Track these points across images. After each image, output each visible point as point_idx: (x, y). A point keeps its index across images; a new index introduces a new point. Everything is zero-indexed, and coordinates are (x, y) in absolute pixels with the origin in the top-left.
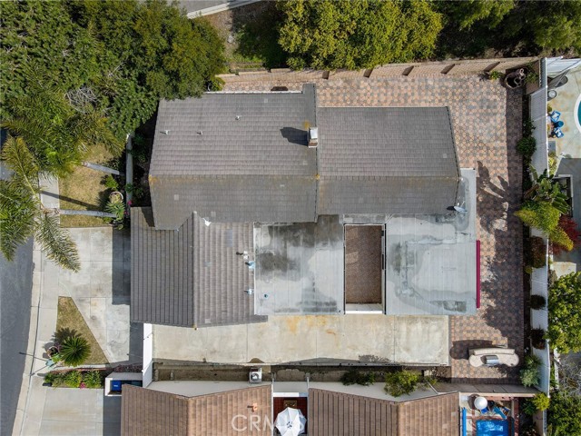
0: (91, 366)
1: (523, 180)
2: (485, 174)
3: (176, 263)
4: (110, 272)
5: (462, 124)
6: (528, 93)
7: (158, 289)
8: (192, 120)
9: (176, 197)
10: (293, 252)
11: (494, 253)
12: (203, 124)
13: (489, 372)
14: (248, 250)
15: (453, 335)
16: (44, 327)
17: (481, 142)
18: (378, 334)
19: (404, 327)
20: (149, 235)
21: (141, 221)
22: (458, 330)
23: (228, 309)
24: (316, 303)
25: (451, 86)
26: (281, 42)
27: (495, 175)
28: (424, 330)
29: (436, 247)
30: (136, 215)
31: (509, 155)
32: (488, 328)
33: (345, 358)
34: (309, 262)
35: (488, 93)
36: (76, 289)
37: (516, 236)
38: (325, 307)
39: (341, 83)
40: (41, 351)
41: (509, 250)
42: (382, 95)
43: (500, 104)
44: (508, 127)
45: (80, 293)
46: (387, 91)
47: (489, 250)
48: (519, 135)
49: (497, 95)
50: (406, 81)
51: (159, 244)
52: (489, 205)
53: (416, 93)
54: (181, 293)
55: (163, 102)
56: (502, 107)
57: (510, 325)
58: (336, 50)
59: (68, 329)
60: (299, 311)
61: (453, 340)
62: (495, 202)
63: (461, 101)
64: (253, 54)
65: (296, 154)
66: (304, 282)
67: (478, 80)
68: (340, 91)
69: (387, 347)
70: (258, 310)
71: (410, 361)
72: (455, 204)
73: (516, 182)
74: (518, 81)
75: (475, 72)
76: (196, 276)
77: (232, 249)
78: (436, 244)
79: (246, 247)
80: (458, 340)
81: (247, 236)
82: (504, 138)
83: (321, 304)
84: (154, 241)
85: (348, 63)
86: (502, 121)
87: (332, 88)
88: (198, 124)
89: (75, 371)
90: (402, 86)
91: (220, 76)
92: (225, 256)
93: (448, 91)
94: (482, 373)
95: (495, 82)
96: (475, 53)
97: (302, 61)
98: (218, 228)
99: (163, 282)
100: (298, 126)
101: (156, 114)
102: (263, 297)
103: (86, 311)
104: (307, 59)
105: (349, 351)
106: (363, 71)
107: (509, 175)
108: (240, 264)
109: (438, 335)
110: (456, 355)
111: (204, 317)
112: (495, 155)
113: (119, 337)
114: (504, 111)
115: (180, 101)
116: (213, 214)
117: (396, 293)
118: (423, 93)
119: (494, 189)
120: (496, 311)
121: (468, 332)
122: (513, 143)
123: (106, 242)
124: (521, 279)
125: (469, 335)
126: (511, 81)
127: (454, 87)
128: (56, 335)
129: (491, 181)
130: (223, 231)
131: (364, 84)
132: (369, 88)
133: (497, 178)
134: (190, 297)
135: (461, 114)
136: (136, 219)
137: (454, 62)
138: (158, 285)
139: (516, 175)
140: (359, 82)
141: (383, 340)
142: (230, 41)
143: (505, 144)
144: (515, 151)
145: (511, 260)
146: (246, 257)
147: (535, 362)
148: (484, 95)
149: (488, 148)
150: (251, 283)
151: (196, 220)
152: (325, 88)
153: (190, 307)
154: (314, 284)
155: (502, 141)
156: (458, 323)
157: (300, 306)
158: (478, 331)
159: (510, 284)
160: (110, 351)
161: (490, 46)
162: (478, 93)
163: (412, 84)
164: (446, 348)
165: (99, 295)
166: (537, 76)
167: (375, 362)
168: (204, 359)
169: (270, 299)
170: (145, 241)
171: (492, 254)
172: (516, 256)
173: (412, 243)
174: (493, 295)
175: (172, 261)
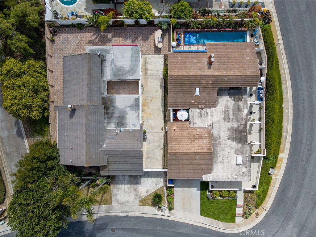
0: (165, 193)
1: (93, 27)
2: (91, 42)
3: (119, 157)
4: (129, 185)
5: (72, 50)
6: (60, 26)
7: (130, 164)
8: (67, 152)
9: (94, 157)
10: (117, 114)
11: (121, 38)
12: (68, 148)
13: (166, 40)
14: (116, 131)
15: (152, 53)
16: (150, 211)
17: (78, 43)
18: (152, 82)
19: (149, 72)
20: (110, 168)
21: (105, 171)
22: (150, 52)
23: (137, 138)
24: (136, 105)
25: (57, 55)
26: (37, 118)
27: (91, 38)
28: (150, 64)
29: (115, 61)
30: (103, 173)
31: (83, 33)
32: (149, 40)
33: (161, 95)
34: (120, 108)
35: (60, 41)
36: (136, 199)
37: (114, 30)
38: (137, 102)
39: (56, 97)
40: (160, 213)
41: (119, 33)
42: (61, 81)
43: (64, 36)
44: (73, 33)
45: (137, 197)
46: (59, 79)
47: (119, 40)
48: (76, 29)
49: (61, 37)
50: (55, 72)
51: (113, 164)
52: (103, 40)
53: (60, 68)
54: (130, 156)
55: (61, 163)
56: (65, 35)
57: (148, 32)
58: (40, 98)
59: (151, 202)
60: (139, 112)
61: (154, 53)
62: (101, 38)
63: (63, 51)
64: (44, 130)
65: (79, 113)
66: (128, 110)
67: (54, 44)
68: (59, 97)
69: (157, 78)
70: (138, 127)
71: (162, 70)
72: (98, 54)
73: (93, 30)
74: (55, 30)
75: (52, 46)
76: (123, 150)
77: (115, 137)
78: (114, 61)
79: (115, 132)
80: (154, 52)
81: (111, 131)
82: (77, 35)
83: (136, 104)
84: (112, 166)
85: (46, 94)
86: (70, 35)
87: (58, 100)
88: (68, 149)
89: (167, 199)
90: (57, 73)
91: (52, 142)
92: (117, 139)
93: (59, 56)
94: (166, 42)
95: (55, 38)
96: (43, 46)
97: (46, 111)
98: (106, 142)
99: (127, 163)
100: (69, 112)
101: (64, 165)
102: (134, 125)
103: (144, 195)
104: (45, 109)
105: (158, 93)
106: (50, 88)
107: (91, 32)
108: (120, 134)
109: (152, 59)
110: (160, 52)
111: (139, 147)
112: (83, 38)
113: (154, 182)
114: (66, 35)
115: (60, 156)
116: (101, 143)
117: (132, 76)
118: (60, 65)
119: (96, 38)
120: (143, 37)
121: (151, 48)
122: (79, 31)
123: (117, 187)
124: (130, 28)
125: (152, 47)
126: (55, 32)
127: (57, 53)
128: (154, 206)
129: (93, 39)
130: (108, 140)
131: (56, 88)
132: (58, 86)
133: (92, 37)
134: (131, 152)
135: (68, 51)
136: (105, 173)
137: (47, 54)
138: (128, 164)
139: (91, 30)
140: (55, 90)
141: (154, 80)
142: (39, 139)
143: (79, 34)
144: (82, 30)
145: (123, 32)
146: (118, 132)
147: (159, 24)
148: (60, 42)
149: (81, 40)
150: (128, 130)
151: (103, 150)
152: (58, 103)
153: (135, 152)
154: (129, 106)
155: (78, 35)
156: (147, 52)
157: (137, 111)
158: (150, 44)
159: (132, 32)
160: (159, 185)
161: (41, 40)
162: (59, 44)
163: (56, 69)
164: (157, 56)
165: (138, 190)
166: (52, 23)
167: (163, 83)
168: (162, 149)
169: (134, 123)
170: (113, 170)
171: (121, 39)
172: (122, 29)
173: (113, 70)
174: (137, 38)
175: (118, 159)
